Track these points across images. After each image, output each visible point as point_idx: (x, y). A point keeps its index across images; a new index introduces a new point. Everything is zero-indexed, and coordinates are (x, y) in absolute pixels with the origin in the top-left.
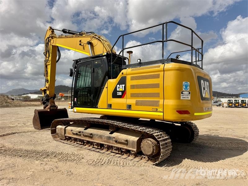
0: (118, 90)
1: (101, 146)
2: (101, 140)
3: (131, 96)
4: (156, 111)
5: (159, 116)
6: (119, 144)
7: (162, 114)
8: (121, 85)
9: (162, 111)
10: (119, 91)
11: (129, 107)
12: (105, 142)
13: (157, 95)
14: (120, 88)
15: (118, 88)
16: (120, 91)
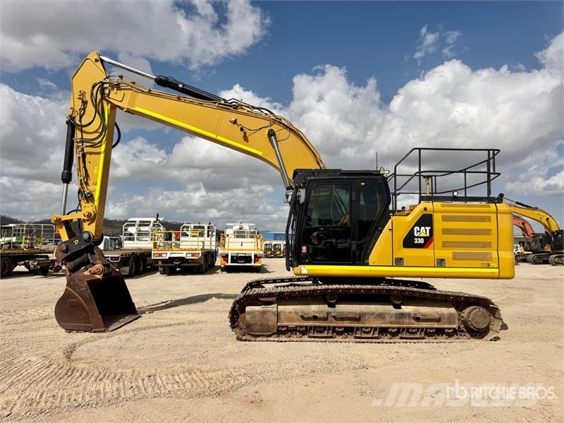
0: (416, 235)
1: (383, 331)
2: (383, 321)
3: (443, 246)
4: (489, 266)
5: (493, 273)
6: (423, 323)
7: (497, 270)
8: (423, 228)
9: (496, 266)
10: (418, 237)
11: (441, 263)
12: (391, 323)
13: (488, 245)
14: (421, 231)
15: (417, 231)
16: (421, 237)
